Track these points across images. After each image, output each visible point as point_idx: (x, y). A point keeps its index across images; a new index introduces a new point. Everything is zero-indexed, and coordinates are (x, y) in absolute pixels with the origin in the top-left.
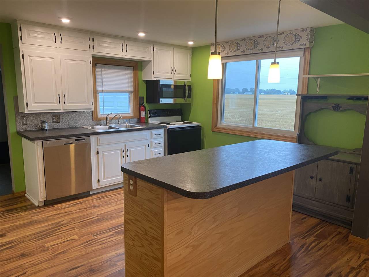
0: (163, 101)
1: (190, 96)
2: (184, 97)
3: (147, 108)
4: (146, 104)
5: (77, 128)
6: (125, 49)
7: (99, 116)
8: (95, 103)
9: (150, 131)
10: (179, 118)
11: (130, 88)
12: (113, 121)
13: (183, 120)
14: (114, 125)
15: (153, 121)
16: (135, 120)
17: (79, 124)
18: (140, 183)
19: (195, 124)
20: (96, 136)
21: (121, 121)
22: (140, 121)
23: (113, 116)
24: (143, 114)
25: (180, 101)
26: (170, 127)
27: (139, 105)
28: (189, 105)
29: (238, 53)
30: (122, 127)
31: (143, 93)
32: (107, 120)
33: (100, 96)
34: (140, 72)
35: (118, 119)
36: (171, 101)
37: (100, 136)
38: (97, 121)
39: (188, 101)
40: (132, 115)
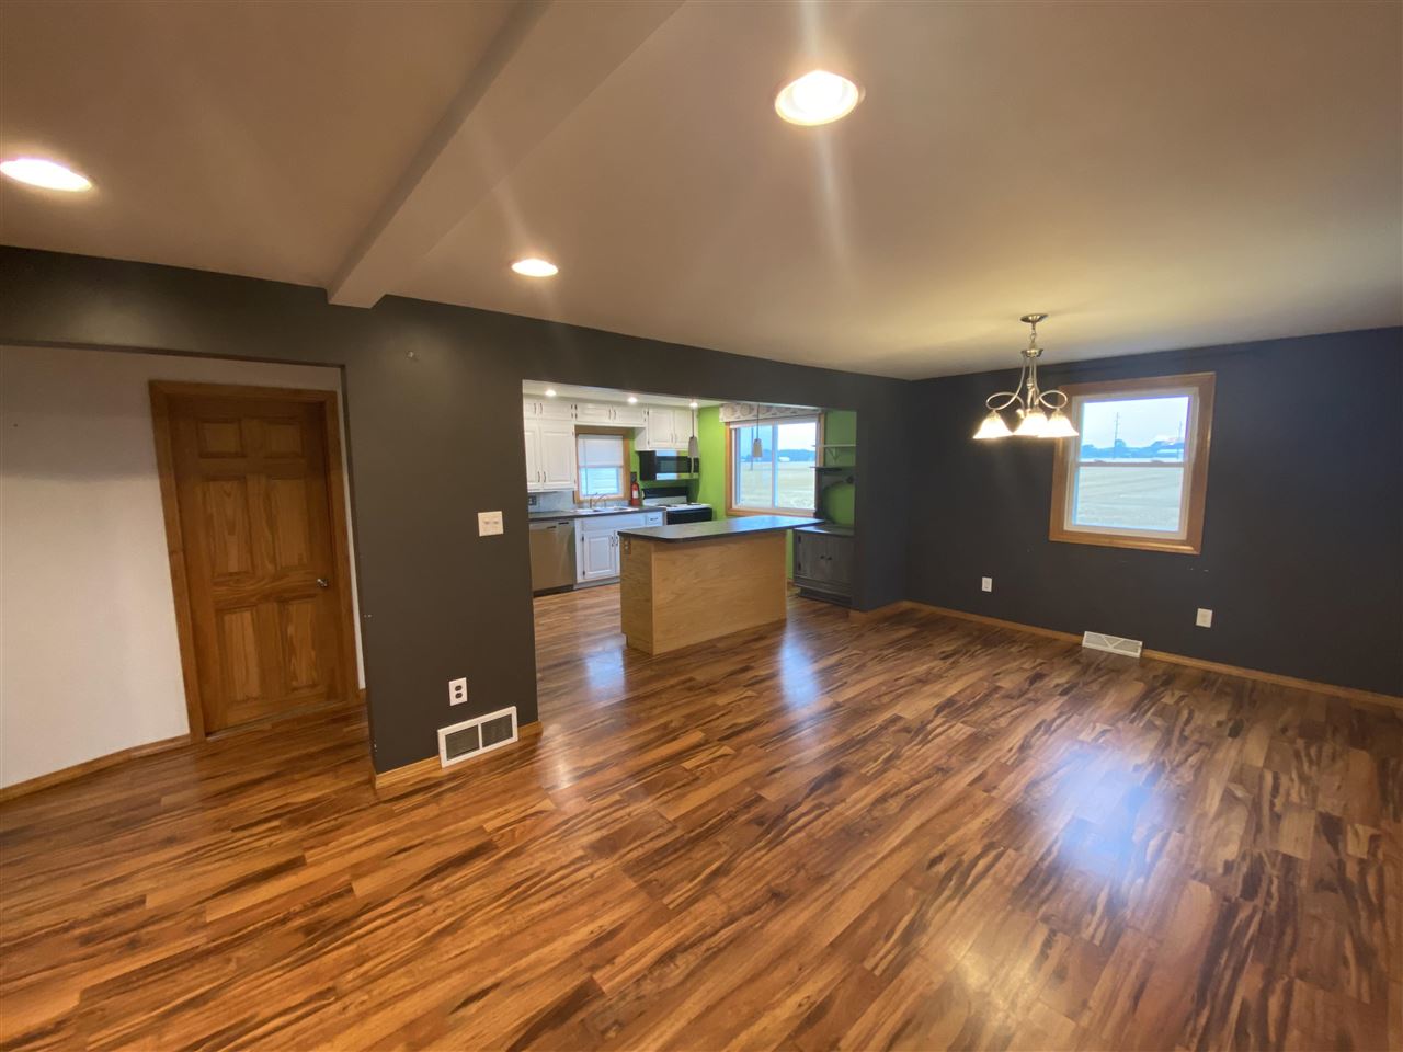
0: (660, 477)
1: (697, 470)
2: (689, 472)
3: (641, 487)
4: (639, 482)
5: (555, 511)
6: (612, 416)
7: (582, 498)
8: (578, 481)
9: (644, 514)
10: (684, 498)
11: (621, 462)
12: (599, 504)
13: (689, 502)
14: (598, 508)
15: (648, 503)
16: (627, 502)
17: (559, 506)
18: (634, 542)
19: (704, 506)
20: (580, 520)
21: (608, 503)
22: (632, 502)
23: (597, 497)
24: (635, 494)
25: (685, 476)
26: (669, 509)
27: (632, 483)
28: (697, 482)
29: (750, 417)
30: (610, 509)
31: (635, 467)
32: (591, 503)
33: (583, 473)
34: (631, 442)
35: (605, 501)
36: (672, 476)
37: (584, 519)
38: (580, 504)
39: (695, 476)
40: (621, 495)
